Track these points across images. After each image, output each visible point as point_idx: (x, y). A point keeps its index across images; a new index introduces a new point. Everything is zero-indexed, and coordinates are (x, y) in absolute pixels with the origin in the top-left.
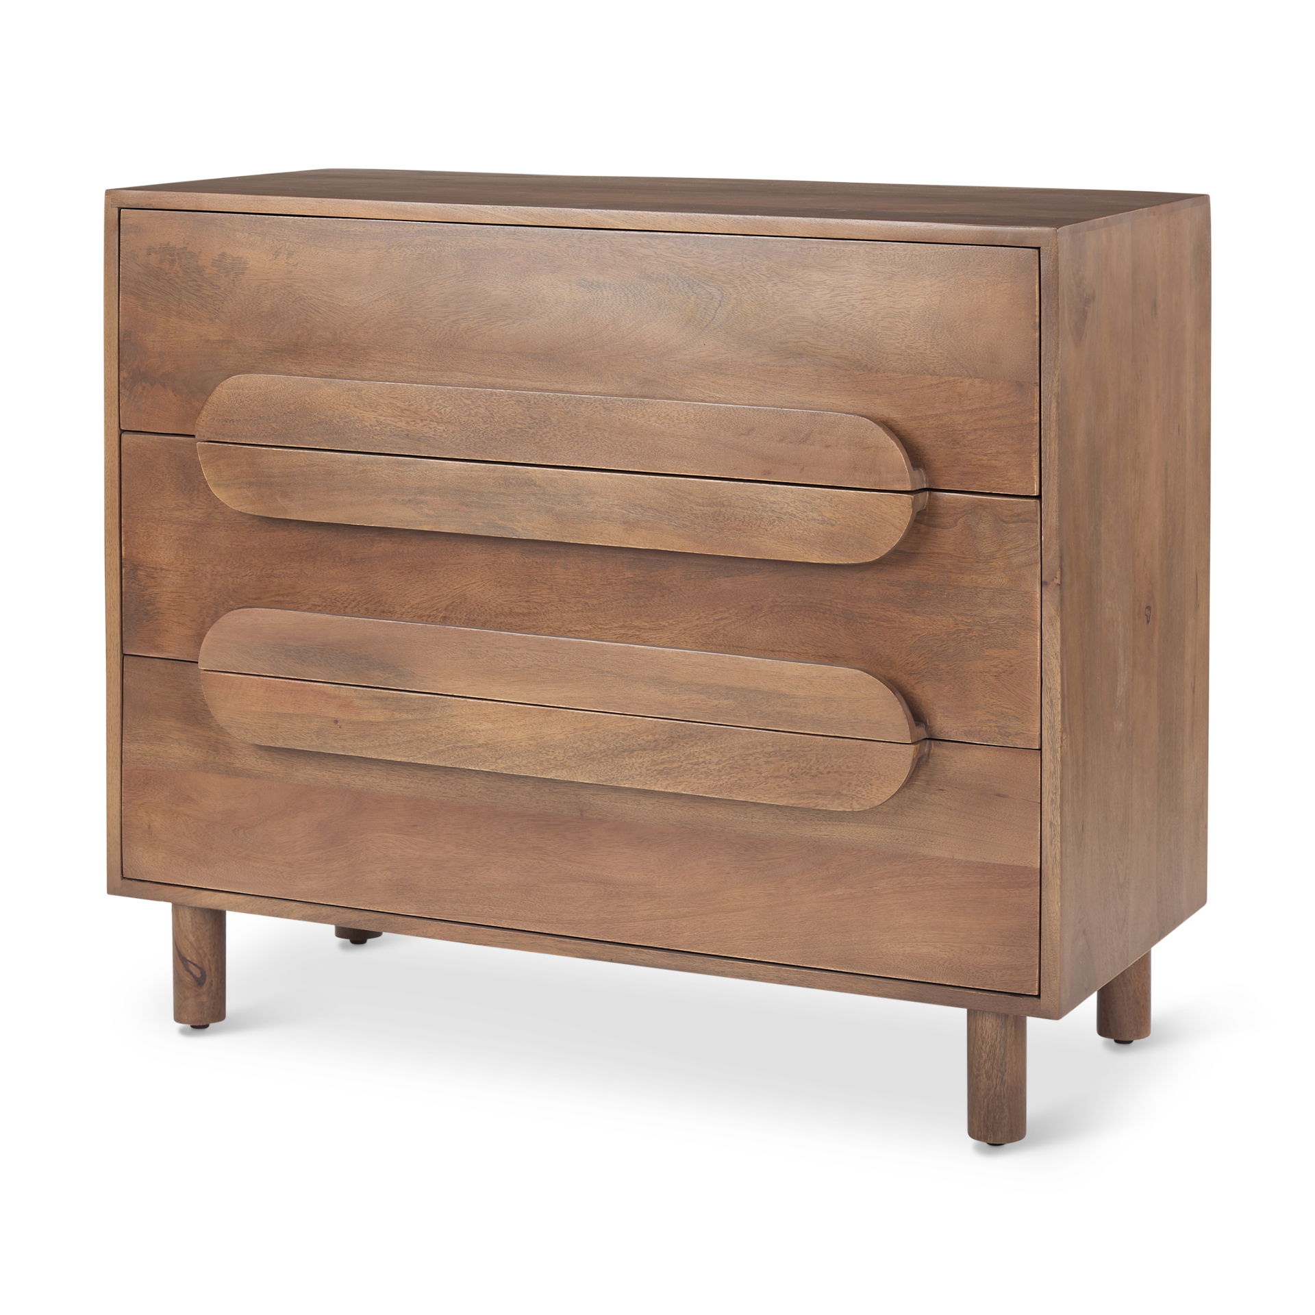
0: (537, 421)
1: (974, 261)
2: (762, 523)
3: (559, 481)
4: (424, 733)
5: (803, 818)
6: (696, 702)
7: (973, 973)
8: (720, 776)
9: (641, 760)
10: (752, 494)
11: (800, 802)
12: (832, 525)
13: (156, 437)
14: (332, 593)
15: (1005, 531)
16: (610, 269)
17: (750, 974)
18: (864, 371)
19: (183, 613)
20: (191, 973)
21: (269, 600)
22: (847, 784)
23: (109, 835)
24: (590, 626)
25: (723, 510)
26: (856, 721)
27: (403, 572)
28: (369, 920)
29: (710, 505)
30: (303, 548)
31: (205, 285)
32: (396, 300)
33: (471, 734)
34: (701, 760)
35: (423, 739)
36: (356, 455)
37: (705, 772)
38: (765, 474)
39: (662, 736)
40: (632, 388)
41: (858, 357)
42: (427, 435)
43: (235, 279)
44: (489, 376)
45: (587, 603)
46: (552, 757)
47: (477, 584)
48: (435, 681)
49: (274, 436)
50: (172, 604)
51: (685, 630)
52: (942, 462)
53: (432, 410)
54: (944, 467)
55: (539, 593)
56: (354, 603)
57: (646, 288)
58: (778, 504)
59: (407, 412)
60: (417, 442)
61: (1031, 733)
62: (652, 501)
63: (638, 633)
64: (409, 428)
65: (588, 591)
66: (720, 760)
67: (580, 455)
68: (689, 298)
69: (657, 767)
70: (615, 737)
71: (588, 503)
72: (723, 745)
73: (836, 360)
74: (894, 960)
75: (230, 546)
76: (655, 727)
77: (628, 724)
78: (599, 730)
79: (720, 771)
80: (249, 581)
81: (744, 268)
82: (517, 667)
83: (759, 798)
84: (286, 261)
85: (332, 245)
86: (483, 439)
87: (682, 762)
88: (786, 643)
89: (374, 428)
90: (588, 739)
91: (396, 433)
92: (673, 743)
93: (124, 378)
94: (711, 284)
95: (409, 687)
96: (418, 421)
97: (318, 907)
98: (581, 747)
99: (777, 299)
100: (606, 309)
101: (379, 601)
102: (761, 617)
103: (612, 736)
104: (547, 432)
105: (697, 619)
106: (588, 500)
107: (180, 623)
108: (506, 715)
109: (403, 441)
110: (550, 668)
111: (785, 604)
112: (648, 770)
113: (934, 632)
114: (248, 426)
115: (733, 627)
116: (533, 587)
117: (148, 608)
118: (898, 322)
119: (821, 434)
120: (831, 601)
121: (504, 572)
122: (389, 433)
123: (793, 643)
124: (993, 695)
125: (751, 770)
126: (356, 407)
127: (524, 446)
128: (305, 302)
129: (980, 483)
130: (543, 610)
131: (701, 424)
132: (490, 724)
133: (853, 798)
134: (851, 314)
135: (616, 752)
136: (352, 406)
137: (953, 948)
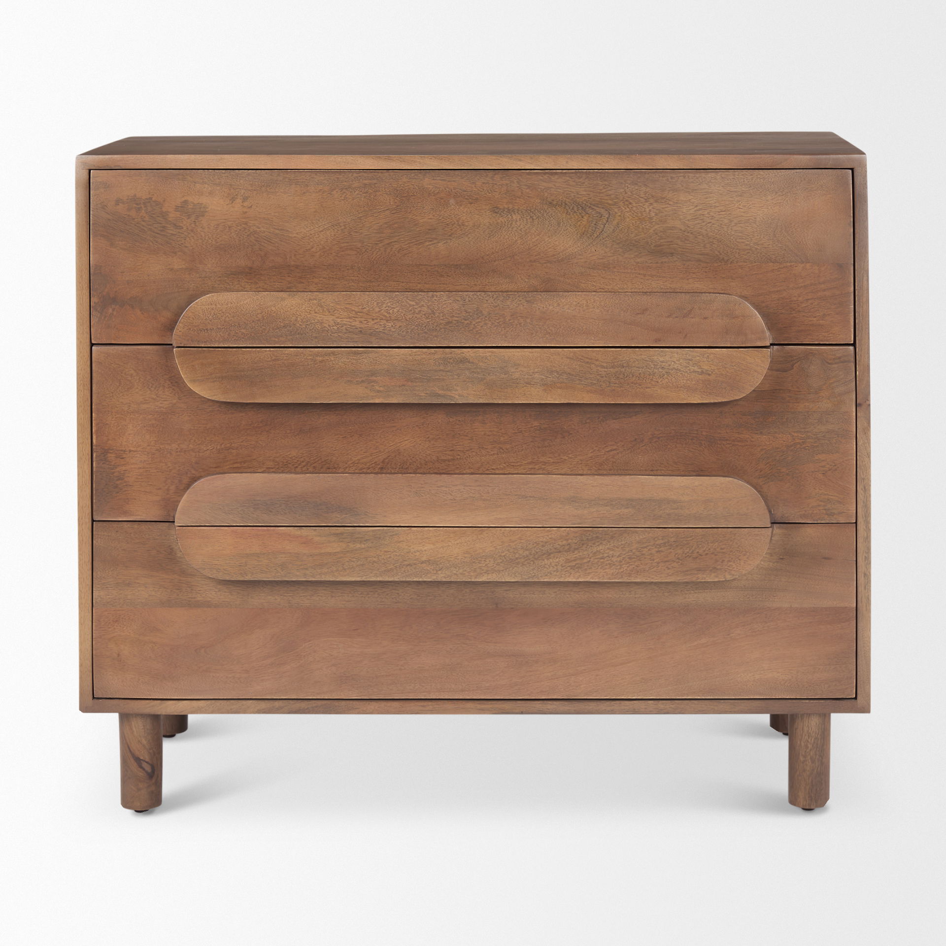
0: (471, 314)
1: (804, 179)
2: (654, 377)
3: (489, 358)
4: (375, 557)
5: (675, 590)
6: (602, 512)
7: (807, 687)
8: (621, 565)
9: (557, 560)
10: (646, 357)
11: (685, 578)
12: (709, 375)
13: (125, 348)
14: (283, 457)
15: (829, 370)
16: (518, 199)
17: (634, 709)
18: (721, 263)
19: (150, 483)
20: (144, 769)
21: (228, 467)
22: (721, 561)
23: (81, 665)
24: (504, 465)
25: (623, 370)
26: (728, 514)
27: (345, 437)
28: (316, 707)
29: (612, 367)
30: (259, 424)
31: (167, 225)
32: (338, 230)
33: (415, 554)
34: (606, 555)
35: (374, 562)
36: (316, 349)
37: (609, 564)
38: (656, 342)
39: (574, 541)
40: (537, 285)
41: (717, 253)
42: (377, 330)
43: (196, 221)
44: (419, 283)
45: (501, 448)
46: (484, 565)
47: (409, 441)
48: (385, 516)
49: (243, 340)
50: (140, 477)
51: (581, 461)
52: (782, 324)
53: (382, 311)
54: (784, 327)
55: (461, 443)
56: (304, 464)
57: (548, 211)
58: (667, 362)
59: (361, 314)
60: (369, 336)
61: (850, 512)
62: (566, 368)
63: (543, 467)
64: (362, 326)
65: (502, 439)
66: (621, 554)
67: (506, 337)
68: (582, 217)
69: (570, 564)
70: (535, 545)
71: (513, 372)
72: (623, 543)
73: (700, 256)
74: (747, 685)
75: (192, 428)
76: (569, 534)
77: (547, 534)
78: (522, 541)
79: (622, 562)
80: (210, 455)
81: (626, 193)
82: (455, 500)
83: (653, 578)
84: (242, 204)
85: (282, 191)
86: (426, 330)
87: (590, 558)
88: (662, 464)
89: (332, 328)
90: (514, 549)
91: (351, 330)
92: (583, 544)
93: (95, 303)
94: (600, 206)
95: (363, 524)
96: (370, 320)
97: (271, 702)
98: (507, 555)
99: (653, 214)
100: (515, 229)
101: (325, 460)
102: (642, 446)
103: (533, 545)
104: (479, 322)
105: (592, 452)
106: (512, 370)
107: (146, 492)
108: (445, 537)
109: (357, 336)
110: (483, 498)
111: (661, 435)
112: (562, 567)
113: (777, 446)
114: (221, 333)
115: (620, 456)
116: (457, 439)
117: (118, 482)
118: (747, 226)
119: (700, 310)
120: (697, 430)
121: (432, 430)
122: (345, 331)
123: (668, 464)
124: (822, 487)
125: (645, 558)
126: (316, 313)
127: (460, 333)
128: (259, 235)
129: (811, 337)
130: (465, 456)
131: (605, 308)
132: (432, 546)
133: (726, 571)
134: (711, 222)
135: (536, 557)
136: (313, 312)
137: (792, 672)
